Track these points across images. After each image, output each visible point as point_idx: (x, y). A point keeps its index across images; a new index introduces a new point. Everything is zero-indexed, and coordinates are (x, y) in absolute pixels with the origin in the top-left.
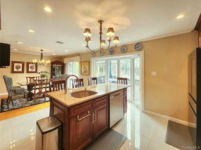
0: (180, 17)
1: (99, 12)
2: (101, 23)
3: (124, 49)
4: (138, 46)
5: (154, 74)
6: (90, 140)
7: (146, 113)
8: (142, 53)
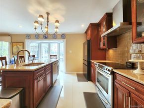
0: (83, 26)
1: (50, 7)
2: (48, 15)
3: (55, 36)
4: (63, 36)
5: (71, 52)
6: (44, 94)
7: (68, 73)
8: (65, 40)
